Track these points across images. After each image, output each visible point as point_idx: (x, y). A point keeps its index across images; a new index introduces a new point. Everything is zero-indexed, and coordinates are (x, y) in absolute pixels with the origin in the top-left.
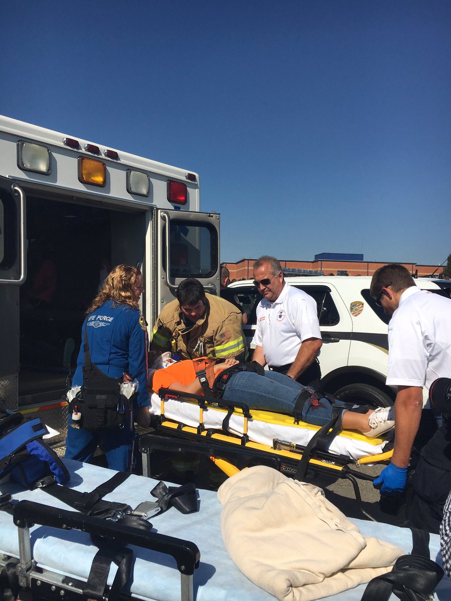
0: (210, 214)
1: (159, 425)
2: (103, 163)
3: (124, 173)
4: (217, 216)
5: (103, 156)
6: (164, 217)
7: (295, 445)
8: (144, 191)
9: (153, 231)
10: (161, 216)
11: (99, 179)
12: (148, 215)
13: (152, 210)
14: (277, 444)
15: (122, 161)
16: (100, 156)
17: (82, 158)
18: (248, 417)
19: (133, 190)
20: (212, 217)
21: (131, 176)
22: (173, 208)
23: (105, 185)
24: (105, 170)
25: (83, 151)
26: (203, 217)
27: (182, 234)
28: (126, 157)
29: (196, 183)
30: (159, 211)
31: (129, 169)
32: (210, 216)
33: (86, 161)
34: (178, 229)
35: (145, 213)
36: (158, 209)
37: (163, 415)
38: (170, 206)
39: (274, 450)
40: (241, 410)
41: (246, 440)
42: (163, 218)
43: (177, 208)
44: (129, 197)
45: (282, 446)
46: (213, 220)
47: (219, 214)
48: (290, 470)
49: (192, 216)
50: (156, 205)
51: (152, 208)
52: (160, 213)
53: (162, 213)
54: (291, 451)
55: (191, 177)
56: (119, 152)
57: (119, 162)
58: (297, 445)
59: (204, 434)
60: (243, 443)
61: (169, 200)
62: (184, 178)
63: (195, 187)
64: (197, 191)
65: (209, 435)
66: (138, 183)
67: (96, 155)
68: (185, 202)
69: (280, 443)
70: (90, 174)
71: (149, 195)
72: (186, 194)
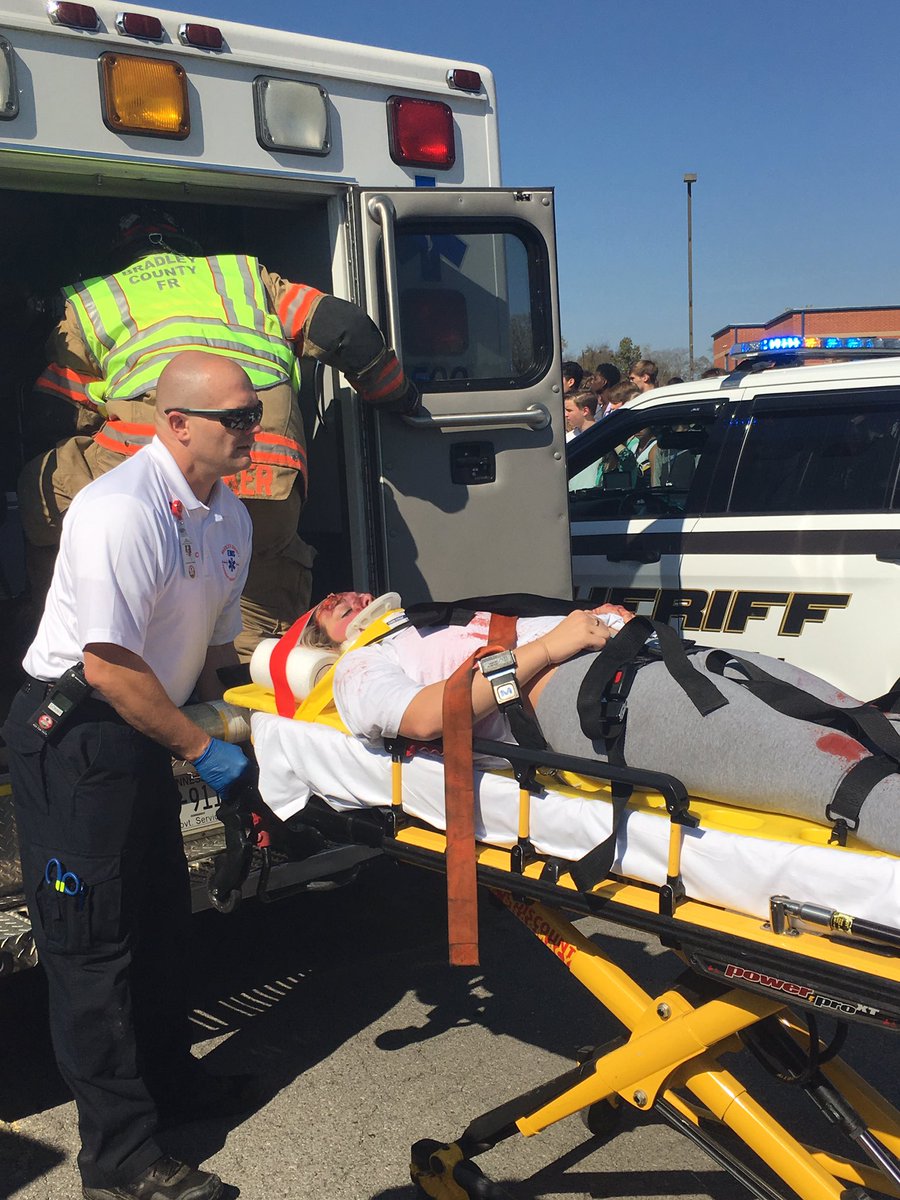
0: (520, 191)
1: (386, 839)
2: (177, 65)
3: (246, 88)
4: (543, 197)
5: (175, 45)
6: (377, 212)
7: (849, 920)
8: (313, 139)
9: (349, 258)
10: (369, 213)
11: (169, 116)
12: (335, 209)
13: (345, 193)
14: (782, 914)
15: (237, 54)
16: (164, 46)
17: (110, 57)
18: (687, 822)
19: (279, 138)
20: (528, 199)
21: (268, 96)
22: (411, 183)
23: (185, 132)
24: (184, 83)
25: (112, 35)
26: (503, 203)
27: (444, 259)
28: (246, 39)
29: (483, 97)
30: (363, 194)
31: (261, 76)
32: (520, 198)
33: (121, 65)
34: (430, 245)
35: (326, 205)
36: (358, 190)
37: (397, 808)
38: (401, 177)
39: (772, 935)
40: (660, 801)
41: (677, 899)
42: (376, 217)
43: (424, 183)
44: (267, 163)
45: (800, 923)
46: (532, 209)
47: (552, 189)
48: (834, 1005)
49: (464, 204)
50: (354, 180)
51: (342, 188)
52: (367, 203)
53: (371, 201)
54: (834, 939)
55: (466, 81)
56: (224, 26)
57: (224, 56)
58: (856, 920)
59: (534, 871)
60: (667, 905)
61: (398, 158)
62: (442, 87)
63: (482, 108)
64: (488, 121)
65: (549, 875)
66: (291, 117)
67: (151, 44)
68: (449, 160)
69: (797, 913)
70: (138, 105)
71: (329, 150)
72: (448, 133)
